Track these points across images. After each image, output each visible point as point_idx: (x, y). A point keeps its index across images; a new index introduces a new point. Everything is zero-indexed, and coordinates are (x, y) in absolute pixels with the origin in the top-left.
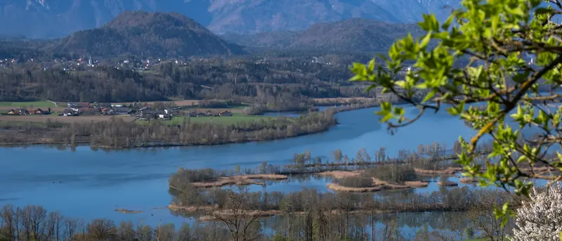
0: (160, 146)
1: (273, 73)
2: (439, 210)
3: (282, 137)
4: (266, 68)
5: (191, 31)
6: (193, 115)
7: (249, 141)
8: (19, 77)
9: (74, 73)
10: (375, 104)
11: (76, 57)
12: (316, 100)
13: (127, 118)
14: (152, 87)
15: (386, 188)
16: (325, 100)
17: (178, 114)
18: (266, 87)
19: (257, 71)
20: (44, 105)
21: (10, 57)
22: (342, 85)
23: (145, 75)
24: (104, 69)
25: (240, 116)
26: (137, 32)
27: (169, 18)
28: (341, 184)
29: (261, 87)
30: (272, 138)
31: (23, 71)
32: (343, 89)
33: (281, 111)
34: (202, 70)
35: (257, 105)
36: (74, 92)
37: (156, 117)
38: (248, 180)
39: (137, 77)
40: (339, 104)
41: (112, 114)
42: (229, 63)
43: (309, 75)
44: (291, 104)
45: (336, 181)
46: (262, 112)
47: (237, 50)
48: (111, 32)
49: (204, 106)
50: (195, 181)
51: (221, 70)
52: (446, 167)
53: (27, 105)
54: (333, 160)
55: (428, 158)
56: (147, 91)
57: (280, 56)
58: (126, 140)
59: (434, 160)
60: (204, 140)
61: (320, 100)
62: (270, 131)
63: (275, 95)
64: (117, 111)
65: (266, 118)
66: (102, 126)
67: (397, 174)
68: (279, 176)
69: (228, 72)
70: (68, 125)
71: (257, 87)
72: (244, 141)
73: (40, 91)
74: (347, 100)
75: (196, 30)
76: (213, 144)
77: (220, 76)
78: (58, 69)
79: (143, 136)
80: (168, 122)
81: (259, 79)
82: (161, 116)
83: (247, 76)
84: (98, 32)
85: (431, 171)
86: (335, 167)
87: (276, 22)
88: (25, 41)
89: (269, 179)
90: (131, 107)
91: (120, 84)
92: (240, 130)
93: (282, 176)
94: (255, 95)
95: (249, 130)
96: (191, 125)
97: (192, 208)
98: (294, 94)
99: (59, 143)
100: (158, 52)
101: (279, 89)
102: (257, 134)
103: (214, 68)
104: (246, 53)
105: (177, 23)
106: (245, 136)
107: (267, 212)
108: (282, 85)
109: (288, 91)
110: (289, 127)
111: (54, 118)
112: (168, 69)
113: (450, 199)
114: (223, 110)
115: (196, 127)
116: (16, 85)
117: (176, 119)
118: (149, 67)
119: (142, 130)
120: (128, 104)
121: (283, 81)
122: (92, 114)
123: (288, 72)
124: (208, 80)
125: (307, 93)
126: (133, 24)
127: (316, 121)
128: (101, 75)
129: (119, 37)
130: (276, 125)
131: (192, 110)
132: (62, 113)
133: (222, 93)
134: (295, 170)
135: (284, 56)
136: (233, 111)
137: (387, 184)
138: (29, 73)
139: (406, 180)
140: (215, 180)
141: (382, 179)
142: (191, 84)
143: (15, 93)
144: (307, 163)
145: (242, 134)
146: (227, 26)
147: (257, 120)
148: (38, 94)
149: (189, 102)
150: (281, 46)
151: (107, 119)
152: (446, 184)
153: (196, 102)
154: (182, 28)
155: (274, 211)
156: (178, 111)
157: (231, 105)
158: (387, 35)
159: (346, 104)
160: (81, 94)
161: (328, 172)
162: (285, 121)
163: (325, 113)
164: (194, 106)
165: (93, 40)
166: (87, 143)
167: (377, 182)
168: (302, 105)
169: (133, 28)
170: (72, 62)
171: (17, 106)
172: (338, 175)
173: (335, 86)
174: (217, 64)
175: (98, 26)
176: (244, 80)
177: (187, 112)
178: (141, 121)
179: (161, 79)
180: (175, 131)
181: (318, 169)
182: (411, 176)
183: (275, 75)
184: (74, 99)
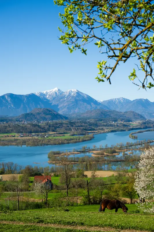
0: (45, 145)
1: (76, 124)
2: (123, 161)
3: (79, 142)
4: (74, 123)
5: (53, 113)
6: (54, 136)
7: (70, 143)
8: (6, 127)
9: (21, 125)
10: (105, 132)
11: (22, 121)
12: (88, 131)
13: (36, 137)
14: (43, 129)
15: (108, 155)
16: (91, 131)
17: (50, 136)
18: (74, 128)
19: (72, 124)
20: (13, 134)
21: (4, 121)
22: (95, 127)
23: (41, 125)
24: (30, 124)
25: (67, 136)
26: (39, 114)
27: (47, 110)
28: (95, 155)
29: (73, 128)
30: (76, 142)
31: (7, 125)
32: (95, 128)
33: (78, 135)
34: (56, 124)
35: (72, 133)
36: (22, 130)
37: (44, 137)
38: (70, 154)
39: (38, 126)
40: (94, 133)
41: (32, 136)
42: (64, 122)
43: (86, 125)
44: (81, 133)
45: (94, 154)
46: (73, 135)
47: (66, 118)
48: (31, 114)
49: (57, 134)
50: (55, 154)
51: (62, 124)
52: (124, 149)
53: (9, 134)
54: (93, 148)
55: (119, 147)
56: (42, 130)
57: (78, 120)
58: (36, 143)
59: (121, 147)
60: (57, 143)
61: (89, 131)
62: (76, 140)
63: (77, 130)
64: (33, 136)
65: (74, 137)
66: (29, 140)
67: (111, 151)
68: (78, 153)
69: (64, 124)
70: (20, 140)
71: (72, 128)
72: (68, 143)
73: (12, 130)
74: (97, 131)
75: (55, 113)
76: (60, 144)
77: (62, 125)
78: (17, 124)
79: (41, 142)
80: (47, 138)
81: (72, 126)
82: (45, 137)
83: (69, 125)
84: (29, 114)
85: (120, 151)
86: (93, 150)
87: (76, 110)
88: (8, 117)
89: (75, 153)
90: (37, 134)
91: (34, 128)
92: (67, 140)
93: (79, 153)
94: (71, 130)
95: (70, 140)
96: (54, 139)
97: (54, 162)
98: (82, 130)
99: (17, 145)
100: (44, 119)
101: (78, 129)
102: (72, 141)
103: (60, 123)
104: (68, 119)
105: (50, 111)
107: (75, 163)
108: (79, 128)
109: (80, 129)
110: (81, 139)
111: (16, 138)
112: (47, 124)
113: (126, 158)
114: (63, 135)
115: (55, 139)
116: (5, 129)
117: (49, 137)
118: (42, 123)
119: (40, 141)
120: (36, 134)
121: (79, 126)
122: (27, 136)
123: (80, 124)
124: (58, 127)
125: (85, 130)
126: (37, 112)
127: (88, 137)
128: (29, 126)
129: (34, 115)
130: (77, 138)
131: (54, 135)
132: (18, 136)
133: (62, 130)
134: (82, 151)
135: (79, 119)
136: (65, 135)
137: (108, 154)
138: (9, 126)
139: (113, 153)
140: (60, 154)
141: (107, 153)
142: (53, 128)
143: (5, 131)
144: (86, 149)
145: (68, 141)
146: (63, 112)
147: (72, 137)
148: (12, 131)
149: (53, 133)
150: (78, 117)
151: (31, 138)
152: (124, 154)
153: (55, 133)
154: (51, 112)
155: (77, 162)
156: (50, 135)
157: (64, 133)
158: (107, 113)
159: (96, 132)
160: (23, 131)
161: (92, 151)
162: (79, 137)
163: (91, 135)
164: (54, 134)
165: (27, 116)
166: (25, 144)
167: (105, 154)
168: (84, 133)
169: (38, 113)
170: (21, 122)
171: (6, 135)
172: (95, 152)
173: (93, 128)
174: (61, 122)
175: (28, 111)
176: (68, 126)
177: (52, 135)
178: (40, 138)
179: (45, 127)
180: (49, 141)
181: (89, 150)
182: (115, 152)
183: (77, 125)
184: (21, 132)
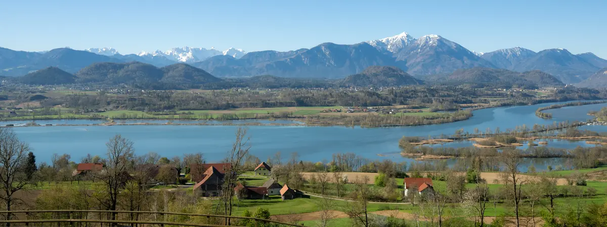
0: (391, 126)
1: (439, 93)
2: (531, 157)
3: (448, 122)
4: (436, 90)
5: (400, 74)
6: (405, 112)
7: (432, 124)
8: (326, 96)
9: (350, 94)
10: (490, 106)
11: (349, 87)
12: (461, 105)
13: (376, 114)
14: (385, 100)
15: (502, 146)
16: (465, 105)
17: (398, 112)
18: (437, 99)
19: (433, 92)
20: (338, 108)
21: (321, 87)
22: (472, 98)
23: (381, 94)
24: (362, 91)
25: (427, 112)
26: (376, 75)
27: (390, 68)
28: (480, 144)
29: (435, 99)
30: (443, 123)
31: (328, 93)
32: (473, 100)
33: (446, 110)
34: (407, 92)
35: (434, 108)
36: (351, 102)
37: (388, 113)
38: (436, 142)
39: (378, 95)
40: (472, 107)
41: (368, 112)
42: (418, 88)
43: (456, 93)
44: (449, 107)
45: (477, 143)
46: (436, 111)
47: (421, 82)
48: (364, 75)
49: (408, 108)
50: (410, 142)
51: (415, 92)
52: (531, 136)
53: (331, 108)
54: (474, 133)
55: (522, 132)
56: (383, 101)
57: (441, 85)
58: (376, 123)
59: (524, 134)
60: (412, 124)
61: (463, 105)
62: (442, 119)
63: (442, 103)
64: (370, 111)
65: (440, 114)
66: (365, 117)
67: (507, 140)
68: (449, 140)
69: (418, 92)
70: (350, 117)
71: (433, 99)
72: (430, 124)
73: (336, 102)
74: (476, 105)
75: (402, 74)
76: (416, 125)
77: (415, 94)
78: (343, 92)
79: (384, 122)
80: (394, 115)
81: (434, 96)
82: (391, 113)
83: (428, 94)
84: (358, 76)
85: (523, 139)
86: (475, 136)
87: (438, 69)
88: (326, 80)
89: (445, 141)
90: (376, 108)
91: (370, 98)
92: (427, 119)
93: (451, 140)
94: (432, 102)
95: (431, 119)
96: (405, 116)
97: (411, 154)
98: (450, 102)
99: (346, 124)
100: (385, 84)
101: (443, 100)
102: (435, 121)
103: (412, 91)
104: (425, 84)
105: (394, 71)
106: (430, 121)
107: (447, 157)
108: (444, 98)
109: (448, 101)
110: (451, 117)
111: (343, 114)
112: (392, 92)
113: (537, 151)
114: (419, 110)
115: (407, 117)
116: (325, 99)
117: (397, 114)
118: (383, 91)
119: (383, 119)
120: (375, 107)
121: (445, 96)
122: (359, 112)
123: (447, 92)
124: (410, 96)
125: (456, 102)
126: (374, 72)
127: (463, 115)
128: (362, 95)
129: (369, 78)
130: (444, 117)
131: (404, 110)
132: (345, 111)
133: (417, 102)
134: (456, 137)
135: (444, 85)
136: (423, 110)
137: (502, 144)
138: (331, 94)
139: (511, 142)
140: (419, 142)
141: (499, 142)
142: (402, 98)
143: (325, 102)
144: (462, 134)
145: (429, 120)
146: (415, 72)
147: (435, 114)
148: (335, 103)
149: (402, 106)
150: (441, 81)
151: (366, 114)
152: (533, 145)
153: (405, 106)
154: (396, 73)
155: (450, 156)
156: (398, 110)
157: (421, 107)
158: (493, 74)
159: (476, 107)
160: (354, 103)
161: (473, 139)
162: (449, 115)
163: (467, 111)
164: (404, 108)
165: (357, 79)
166: (359, 124)
167: (498, 143)
168: (455, 107)
169: (374, 73)
170: (348, 89)
171: (327, 108)
172: (477, 140)
173: (469, 99)
174: (413, 89)
175: (357, 72)
176: (426, 96)
177: (402, 110)
178: (382, 115)
179: (389, 96)
180: (398, 119)
181: (468, 137)
182: (515, 141)
183: (441, 94)
184: (351, 105)
